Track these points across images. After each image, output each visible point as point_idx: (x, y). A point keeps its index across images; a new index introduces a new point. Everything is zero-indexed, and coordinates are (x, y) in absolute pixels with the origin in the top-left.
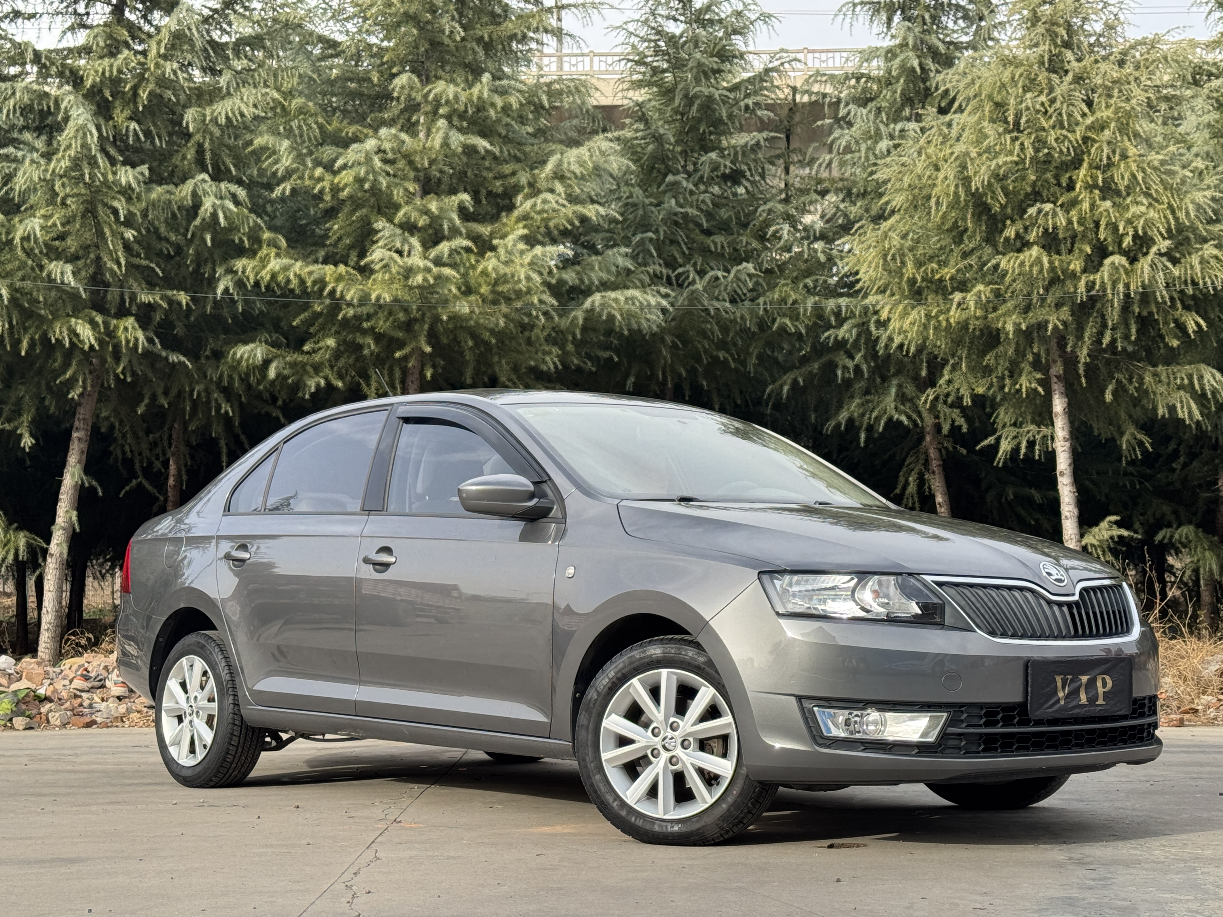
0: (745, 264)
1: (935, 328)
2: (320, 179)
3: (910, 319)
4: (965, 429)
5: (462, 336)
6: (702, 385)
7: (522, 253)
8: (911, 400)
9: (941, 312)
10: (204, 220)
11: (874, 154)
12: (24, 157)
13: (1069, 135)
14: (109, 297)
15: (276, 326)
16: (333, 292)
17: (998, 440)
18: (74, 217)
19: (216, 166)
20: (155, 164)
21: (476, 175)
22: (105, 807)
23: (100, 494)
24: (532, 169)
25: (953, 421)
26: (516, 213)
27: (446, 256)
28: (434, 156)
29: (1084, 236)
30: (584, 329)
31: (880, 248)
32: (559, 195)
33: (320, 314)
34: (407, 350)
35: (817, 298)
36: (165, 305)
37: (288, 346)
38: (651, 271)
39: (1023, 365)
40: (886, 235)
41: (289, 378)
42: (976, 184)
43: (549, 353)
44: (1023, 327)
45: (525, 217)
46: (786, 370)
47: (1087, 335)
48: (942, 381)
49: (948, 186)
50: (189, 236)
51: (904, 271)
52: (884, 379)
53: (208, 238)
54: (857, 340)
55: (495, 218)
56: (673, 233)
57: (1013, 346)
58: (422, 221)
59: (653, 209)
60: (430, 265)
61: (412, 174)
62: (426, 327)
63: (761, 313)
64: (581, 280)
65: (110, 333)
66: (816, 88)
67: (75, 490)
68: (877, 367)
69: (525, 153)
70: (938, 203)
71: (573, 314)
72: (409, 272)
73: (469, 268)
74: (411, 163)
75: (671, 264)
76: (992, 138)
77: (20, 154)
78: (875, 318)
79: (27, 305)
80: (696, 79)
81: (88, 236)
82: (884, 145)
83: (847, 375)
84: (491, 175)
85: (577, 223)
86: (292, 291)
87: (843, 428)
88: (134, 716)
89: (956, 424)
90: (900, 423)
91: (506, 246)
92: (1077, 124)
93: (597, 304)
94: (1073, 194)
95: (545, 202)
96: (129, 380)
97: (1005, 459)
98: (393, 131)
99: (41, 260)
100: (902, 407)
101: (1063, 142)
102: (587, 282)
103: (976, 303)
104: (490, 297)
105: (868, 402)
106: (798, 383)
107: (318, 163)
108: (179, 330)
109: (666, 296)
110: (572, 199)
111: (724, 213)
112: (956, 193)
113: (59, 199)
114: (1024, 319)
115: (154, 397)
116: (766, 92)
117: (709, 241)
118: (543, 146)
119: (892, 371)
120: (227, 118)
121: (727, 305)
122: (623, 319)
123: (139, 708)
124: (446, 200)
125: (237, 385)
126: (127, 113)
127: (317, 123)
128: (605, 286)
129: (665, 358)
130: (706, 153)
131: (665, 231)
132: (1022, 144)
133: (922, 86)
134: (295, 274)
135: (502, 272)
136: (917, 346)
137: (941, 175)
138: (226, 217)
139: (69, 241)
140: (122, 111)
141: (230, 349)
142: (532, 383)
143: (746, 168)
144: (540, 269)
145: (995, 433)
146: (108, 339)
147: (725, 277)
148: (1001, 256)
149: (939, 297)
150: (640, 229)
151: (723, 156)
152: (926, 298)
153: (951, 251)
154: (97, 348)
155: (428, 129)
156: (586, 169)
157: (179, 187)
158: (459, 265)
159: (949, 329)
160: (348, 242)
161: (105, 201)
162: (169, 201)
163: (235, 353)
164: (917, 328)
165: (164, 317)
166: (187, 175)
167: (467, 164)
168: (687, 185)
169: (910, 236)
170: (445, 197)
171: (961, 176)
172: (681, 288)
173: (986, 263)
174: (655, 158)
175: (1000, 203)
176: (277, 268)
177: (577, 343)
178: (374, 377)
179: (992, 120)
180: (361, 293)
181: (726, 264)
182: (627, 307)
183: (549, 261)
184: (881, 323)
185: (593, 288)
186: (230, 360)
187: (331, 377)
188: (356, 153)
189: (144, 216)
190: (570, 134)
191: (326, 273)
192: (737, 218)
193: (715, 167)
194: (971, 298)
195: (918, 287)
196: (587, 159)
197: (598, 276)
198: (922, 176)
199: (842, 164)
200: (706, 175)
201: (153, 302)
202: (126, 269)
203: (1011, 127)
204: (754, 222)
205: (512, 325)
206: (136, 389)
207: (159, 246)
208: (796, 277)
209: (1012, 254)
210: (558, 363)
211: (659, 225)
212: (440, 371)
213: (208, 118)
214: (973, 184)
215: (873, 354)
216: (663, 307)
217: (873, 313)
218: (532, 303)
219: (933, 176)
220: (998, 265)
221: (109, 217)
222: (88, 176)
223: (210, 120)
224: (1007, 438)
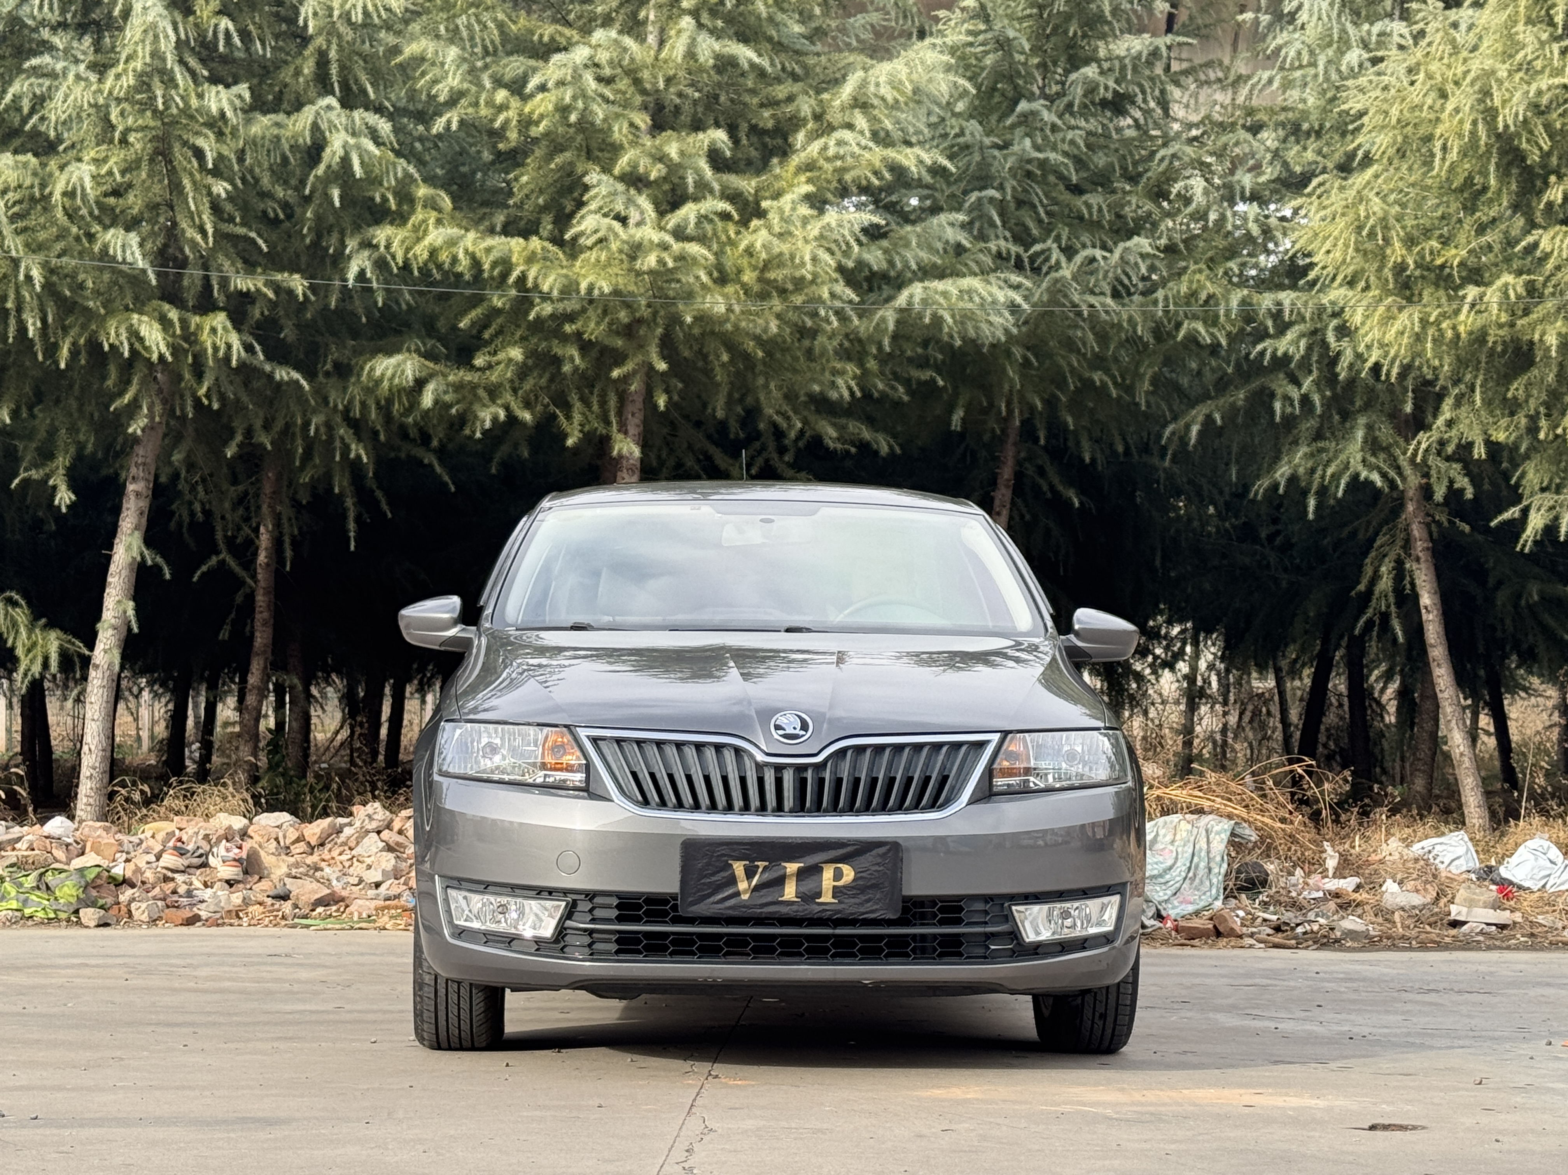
0: (1136, 239)
1: (1434, 340)
2: (503, 107)
3: (1397, 326)
4: (1469, 494)
5: (711, 345)
6: (1066, 424)
7: (805, 221)
8: (1387, 449)
9: (1444, 316)
10: (329, 167)
11: (1339, 71)
12: (65, 70)
14: (186, 283)
15: (430, 328)
16: (522, 279)
17: (1525, 512)
18: (138, 161)
19: (345, 86)
20: (255, 81)
21: (732, 101)
22: (275, 1045)
23: (168, 576)
24: (818, 92)
25: (1451, 482)
26: (795, 160)
27: (692, 225)
28: (671, 73)
30: (895, 337)
31: (1350, 217)
32: (861, 132)
33: (498, 312)
34: (629, 367)
35: (1246, 292)
36: (271, 295)
37: (447, 358)
38: (994, 249)
40: (1360, 198)
41: (451, 406)
42: (1506, 118)
43: (842, 373)
45: (809, 166)
46: (1193, 403)
48: (1440, 421)
49: (1461, 122)
50: (307, 192)
51: (1388, 251)
52: (1346, 416)
53: (336, 193)
54: (1307, 357)
55: (760, 166)
56: (1025, 191)
57: (1555, 370)
58: (656, 172)
59: (996, 153)
60: (669, 239)
61: (638, 99)
62: (659, 331)
63: (1160, 313)
64: (891, 263)
65: (190, 337)
67: (131, 570)
68: (1335, 397)
69: (805, 67)
70: (1444, 148)
71: (880, 313)
72: (635, 250)
73: (724, 244)
74: (637, 82)
75: (1023, 238)
76: (1529, 49)
77: (59, 66)
78: (1335, 322)
79: (68, 293)
81: (159, 190)
82: (1354, 56)
83: (1289, 410)
84: (755, 101)
85: (888, 176)
86: (460, 275)
87: (1281, 491)
88: (255, 909)
89: (1456, 486)
90: (1369, 483)
91: (781, 211)
93: (917, 299)
95: (840, 143)
96: (216, 406)
97: (1535, 542)
98: (613, 34)
99: (88, 225)
100: (1372, 460)
102: (899, 265)
103: (1500, 304)
104: (756, 288)
105: (1320, 451)
106: (1214, 421)
107: (498, 83)
108: (288, 333)
109: (1017, 287)
110: (881, 138)
111: (1100, 160)
112: (1473, 133)
113: (117, 135)
115: (249, 433)
117: (1079, 202)
118: (835, 56)
119: (1358, 403)
120: (366, 13)
121: (1109, 301)
122: (955, 322)
123: (261, 897)
124: (690, 139)
125: (373, 416)
126: (215, 4)
127: (495, 20)
128: (926, 272)
129: (1011, 380)
130: (1077, 68)
131: (1014, 188)
134: (466, 251)
135: (776, 250)
136: (1402, 366)
137: (1450, 106)
138: (362, 163)
139: (131, 198)
140: (208, 2)
141: (365, 363)
142: (812, 418)
143: (1137, 90)
144: (833, 246)
145: (1520, 502)
146: (186, 346)
147: (1104, 258)
148: (1540, 231)
149: (1441, 292)
150: (977, 183)
151: (1102, 73)
152: (1420, 295)
153: (1460, 221)
154: (170, 359)
155: (662, 31)
156: (902, 93)
157: (293, 118)
158: (711, 240)
159: (1457, 344)
160: (541, 201)
161: (185, 137)
162: (278, 138)
163: (372, 369)
164: (1405, 341)
165: (266, 313)
166: (303, 99)
167: (719, 84)
168: (1048, 116)
169: (1392, 197)
170: (688, 134)
171: (1481, 107)
172: (1039, 274)
173: (1518, 242)
174: (998, 75)
175: (1541, 149)
176: (439, 242)
177: (883, 359)
178: (578, 405)
179: (1529, 21)
180: (565, 281)
181: (1105, 238)
182: (961, 305)
183: (846, 233)
184: (1343, 331)
185: (909, 275)
186: (364, 378)
187: (514, 406)
188: (560, 67)
189: (241, 160)
190: (862, 37)
191: (510, 251)
192: (1121, 167)
193: (1091, 89)
194: (1492, 295)
195: (1409, 277)
196: (904, 78)
197: (916, 257)
198: (1420, 107)
199: (1287, 85)
200: (1077, 102)
201: (253, 289)
202: (215, 241)
203: (1560, 31)
204: (1149, 174)
205: (788, 330)
206: (225, 420)
207: (262, 206)
208: (1211, 259)
209: (1558, 227)
210: (855, 389)
211: (1004, 178)
212: (676, 398)
213: (336, 13)
214: (1500, 119)
215: (1330, 378)
216: (1012, 302)
217: (1335, 315)
218: (820, 297)
219: (1438, 106)
220: (1536, 245)
221: (190, 162)
222: (160, 101)
223: (340, 17)
224: (1539, 509)
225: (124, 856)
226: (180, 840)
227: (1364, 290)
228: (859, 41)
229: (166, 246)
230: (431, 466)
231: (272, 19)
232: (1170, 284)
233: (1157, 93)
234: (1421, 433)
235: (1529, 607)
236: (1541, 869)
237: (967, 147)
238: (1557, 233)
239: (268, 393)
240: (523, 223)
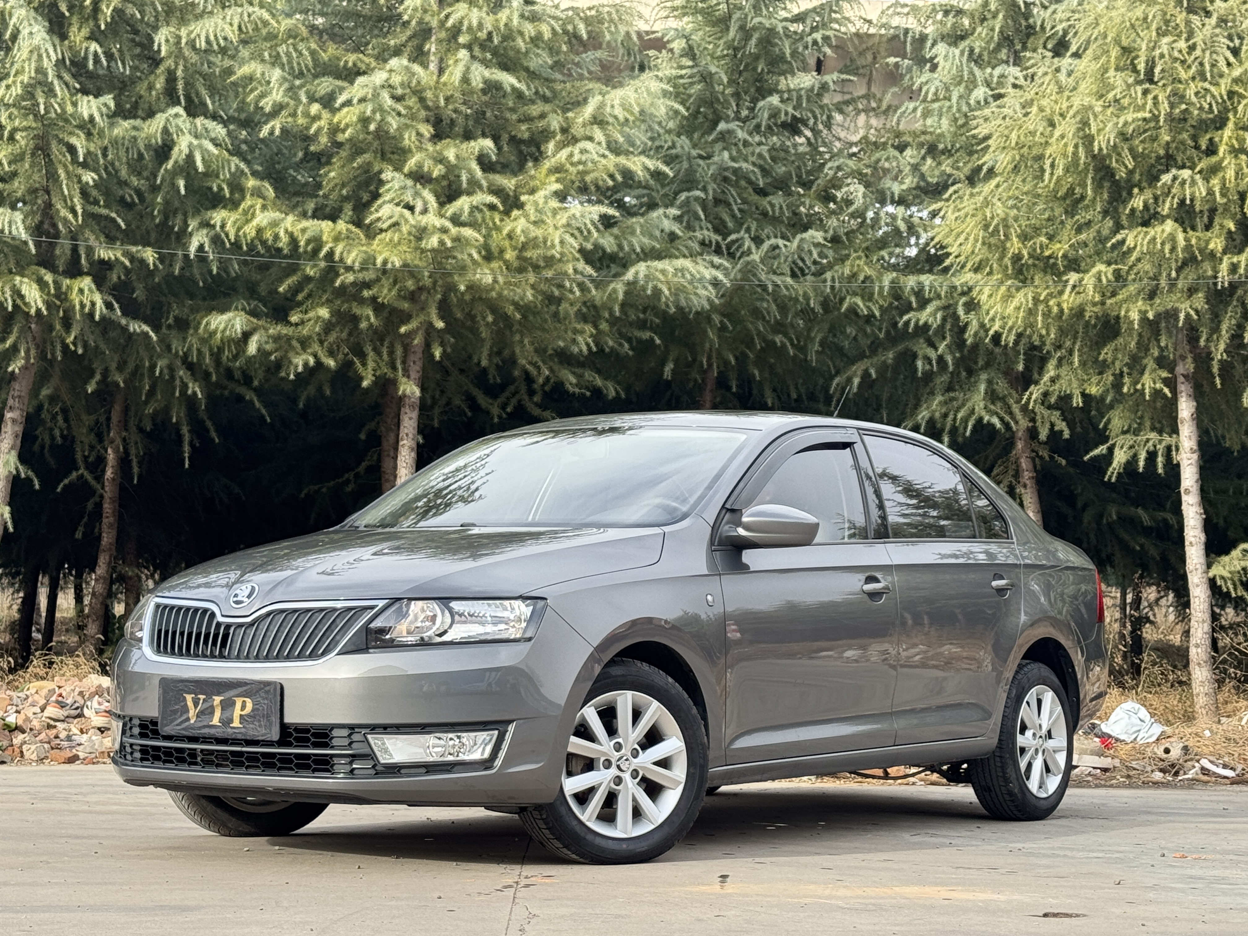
0: (811, 232)
1: (1044, 314)
2: (317, 118)
3: (1015, 303)
4: (1066, 435)
5: (479, 308)
6: (754, 375)
7: (555, 212)
8: (1003, 399)
9: (1051, 295)
10: (176, 162)
11: (968, 104)
13: (1213, 89)
14: (58, 252)
15: (252, 291)
16: (330, 254)
17: (1111, 450)
18: (22, 155)
19: (189, 98)
20: (116, 92)
21: (496, 116)
23: (37, 487)
24: (565, 110)
25: (1052, 425)
26: (547, 164)
27: (466, 214)
28: (449, 93)
29: (1226, 209)
30: (624, 305)
31: (979, 217)
32: (599, 143)
33: (308, 279)
34: (413, 325)
35: (894, 274)
36: (127, 263)
37: (267, 316)
38: (699, 237)
39: (1145, 361)
40: (987, 203)
41: (270, 354)
42: (1101, 143)
43: (582, 332)
44: (1151, 315)
45: (558, 169)
46: (853, 361)
47: (1224, 327)
48: (1046, 378)
49: (1066, 145)
50: (158, 182)
51: (1008, 245)
52: (971, 372)
53: (181, 183)
54: (942, 326)
55: (521, 168)
56: (723, 192)
57: (1136, 338)
58: (437, 171)
59: (701, 162)
60: (448, 224)
61: (423, 113)
62: (438, 297)
63: (828, 290)
64: (621, 247)
65: (61, 295)
66: (896, 21)
67: (8, 481)
68: (962, 358)
69: (553, 91)
70: (1052, 166)
71: (612, 286)
72: (421, 233)
73: (491, 229)
74: (422, 100)
75: (720, 229)
76: (1119, 90)
78: (964, 299)
80: (754, 7)
81: (38, 178)
82: (980, 93)
83: (928, 367)
84: (515, 117)
85: (619, 178)
86: (279, 250)
89: (1056, 428)
90: (990, 425)
91: (536, 203)
92: (1221, 76)
93: (641, 275)
94: (1214, 159)
95: (583, 151)
96: (80, 351)
97: (1119, 473)
98: (405, 62)
100: (992, 407)
101: (1204, 97)
102: (626, 248)
103: (1095, 287)
104: (516, 264)
105: (952, 399)
106: (870, 375)
107: (312, 99)
108: (139, 294)
109: (717, 267)
110: (615, 149)
111: (781, 169)
112: (1075, 154)
113: (6, 134)
114: (1151, 305)
115: (106, 373)
116: (836, 26)
117: (764, 202)
118: (578, 84)
119: (981, 363)
120: (208, 42)
121: (789, 280)
122: (671, 293)
124: (464, 146)
125: (207, 361)
126: (85, 32)
127: (309, 49)
128: (648, 254)
129: (711, 341)
130: (764, 98)
131: (714, 190)
132: (1155, 98)
133: (1024, 23)
134: (286, 231)
135: (533, 235)
136: (1017, 333)
137: (1057, 133)
138: (203, 160)
139: (16, 184)
140: (79, 29)
141: (202, 318)
142: (556, 367)
143: (810, 115)
144: (576, 233)
145: (1107, 442)
146: (58, 303)
147: (785, 246)
148: (1126, 231)
149: (1048, 277)
150: (684, 186)
151: (782, 101)
152: (1032, 279)
153: (1062, 222)
154: (45, 313)
155: (441, 60)
156: (632, 113)
157: (148, 123)
158: (480, 225)
159: (1061, 317)
160: (344, 192)
161: (61, 136)
162: (135, 138)
163: (208, 324)
164: (1021, 314)
165: (123, 277)
166: (155, 108)
167: (486, 104)
168: (741, 134)
169: (1011, 203)
170: (462, 142)
171: (1081, 134)
172: (734, 258)
173: (1108, 239)
174: (702, 101)
175: (1126, 167)
176: (264, 223)
177: (613, 321)
178: (371, 355)
179: (1117, 69)
180: (363, 255)
181: (784, 230)
182: (676, 279)
183: (588, 222)
184: (972, 306)
185: (634, 256)
186: (201, 331)
187: (320, 353)
188: (363, 87)
189: (105, 155)
190: (592, 69)
191: (321, 231)
192: (797, 176)
193: (774, 114)
194: (1089, 280)
195: (1023, 265)
196: (633, 102)
197: (640, 242)
198: (1033, 133)
199: (926, 114)
200: (764, 123)
201: (113, 258)
202: (83, 220)
203: (1142, 77)
204: (819, 181)
205: (540, 298)
206: (86, 362)
207: (121, 193)
208: (867, 248)
209: (1140, 229)
210: (592, 344)
211: (707, 182)
212: (449, 350)
213: (184, 41)
214: (1096, 144)
215: (959, 343)
216: (715, 279)
217: (963, 294)
218: (566, 272)
219: (1047, 133)
220: (1123, 242)
221: (64, 156)
222: (42, 107)
223: (187, 43)
224: (1122, 448)
225: (15, 708)
226: (60, 695)
227: (989, 274)
228: (590, 72)
229: (41, 223)
230: (251, 402)
231: (130, 44)
232: (836, 268)
233: (825, 117)
234: (1032, 387)
235: (1108, 524)
236: (1133, 725)
237: (677, 157)
238: (1139, 233)
239: (122, 341)
240: (328, 209)
